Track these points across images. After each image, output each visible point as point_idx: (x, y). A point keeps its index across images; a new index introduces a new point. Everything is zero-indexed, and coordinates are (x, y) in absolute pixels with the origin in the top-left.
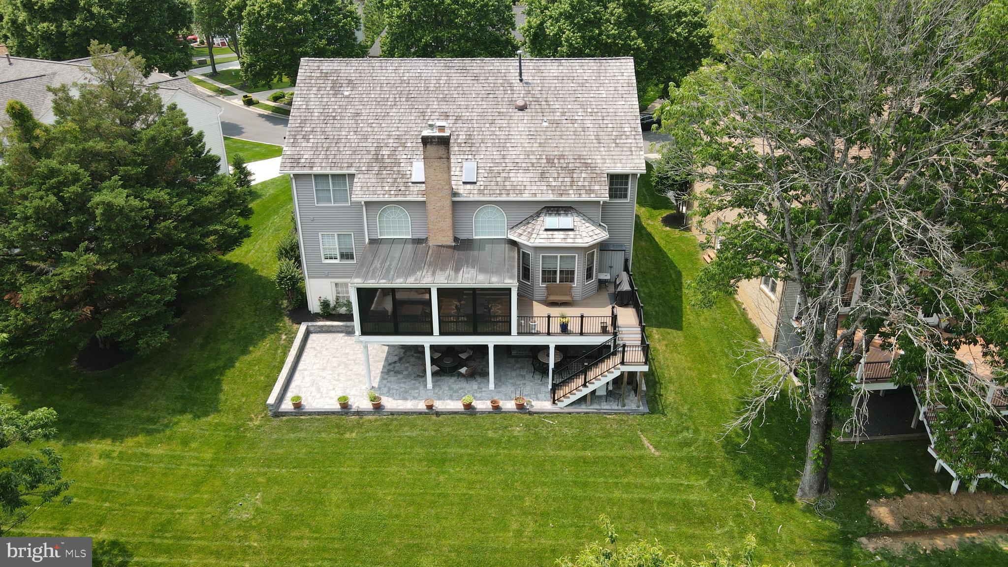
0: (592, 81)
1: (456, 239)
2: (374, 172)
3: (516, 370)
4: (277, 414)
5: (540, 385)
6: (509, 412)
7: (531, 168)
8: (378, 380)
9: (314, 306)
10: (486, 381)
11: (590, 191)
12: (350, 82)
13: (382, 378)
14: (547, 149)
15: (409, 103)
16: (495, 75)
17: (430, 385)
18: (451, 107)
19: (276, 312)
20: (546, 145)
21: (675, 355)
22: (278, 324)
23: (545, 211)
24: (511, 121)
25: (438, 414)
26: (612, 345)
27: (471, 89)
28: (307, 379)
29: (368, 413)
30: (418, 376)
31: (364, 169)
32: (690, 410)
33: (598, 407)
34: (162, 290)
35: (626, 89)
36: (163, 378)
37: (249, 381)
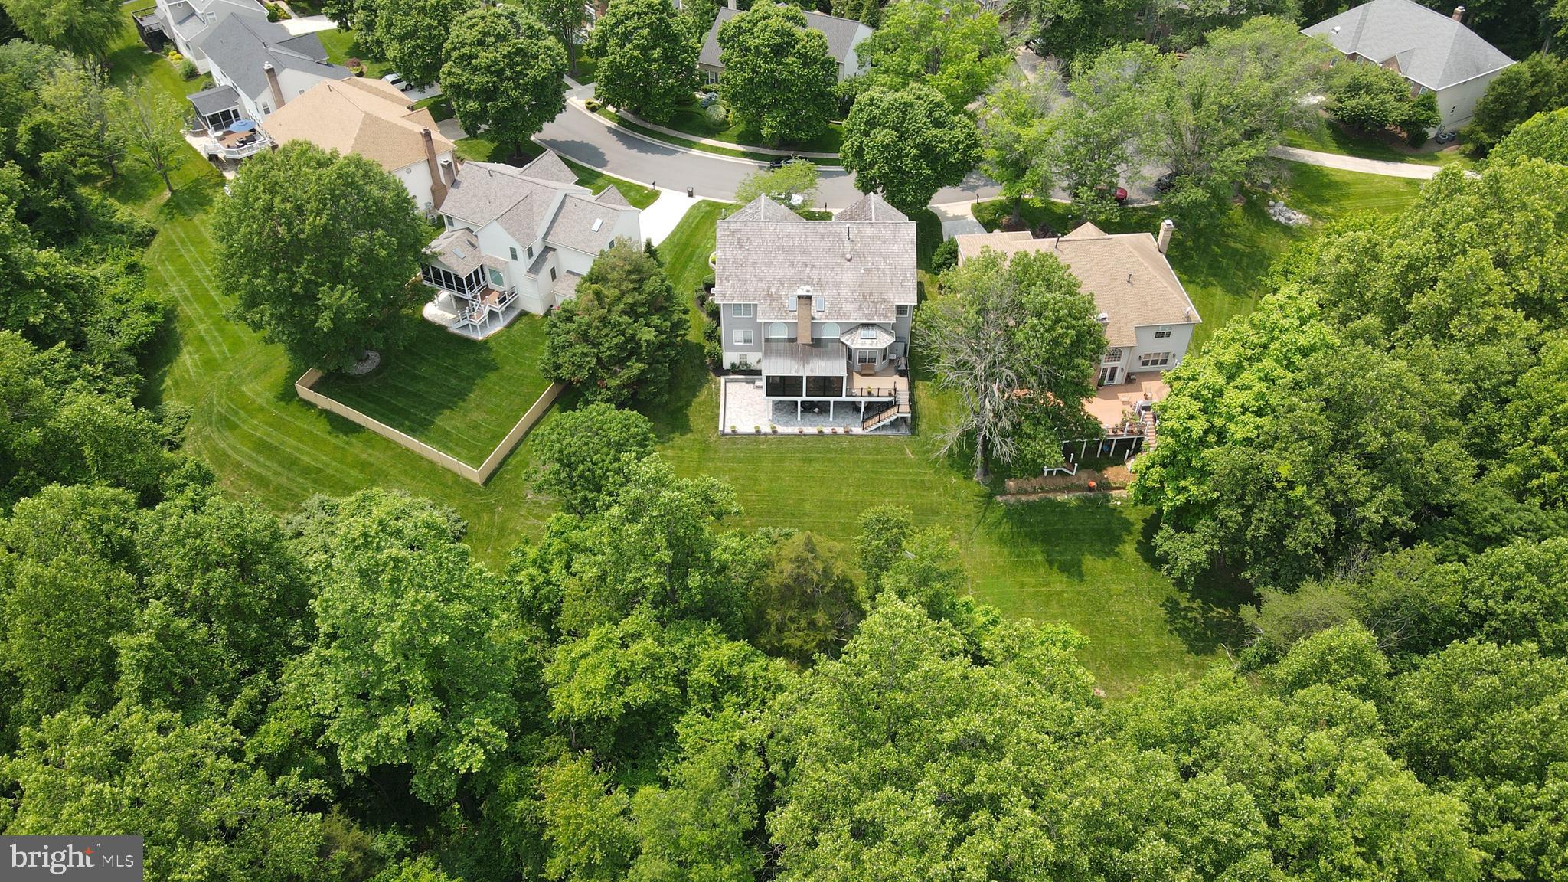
1: (813, 339)
2: (768, 304)
3: (843, 414)
4: (724, 435)
5: (856, 420)
6: (841, 435)
7: (854, 301)
9: (727, 365)
10: (828, 417)
11: (885, 317)
12: (748, 238)
13: (776, 416)
14: (863, 289)
17: (800, 419)
19: (705, 369)
20: (863, 286)
21: (930, 399)
22: (708, 377)
23: (862, 328)
24: (843, 269)
25: (805, 435)
26: (894, 402)
27: (819, 245)
28: (733, 413)
29: (770, 435)
30: (794, 415)
31: (762, 301)
32: (932, 434)
33: (886, 432)
35: (911, 245)
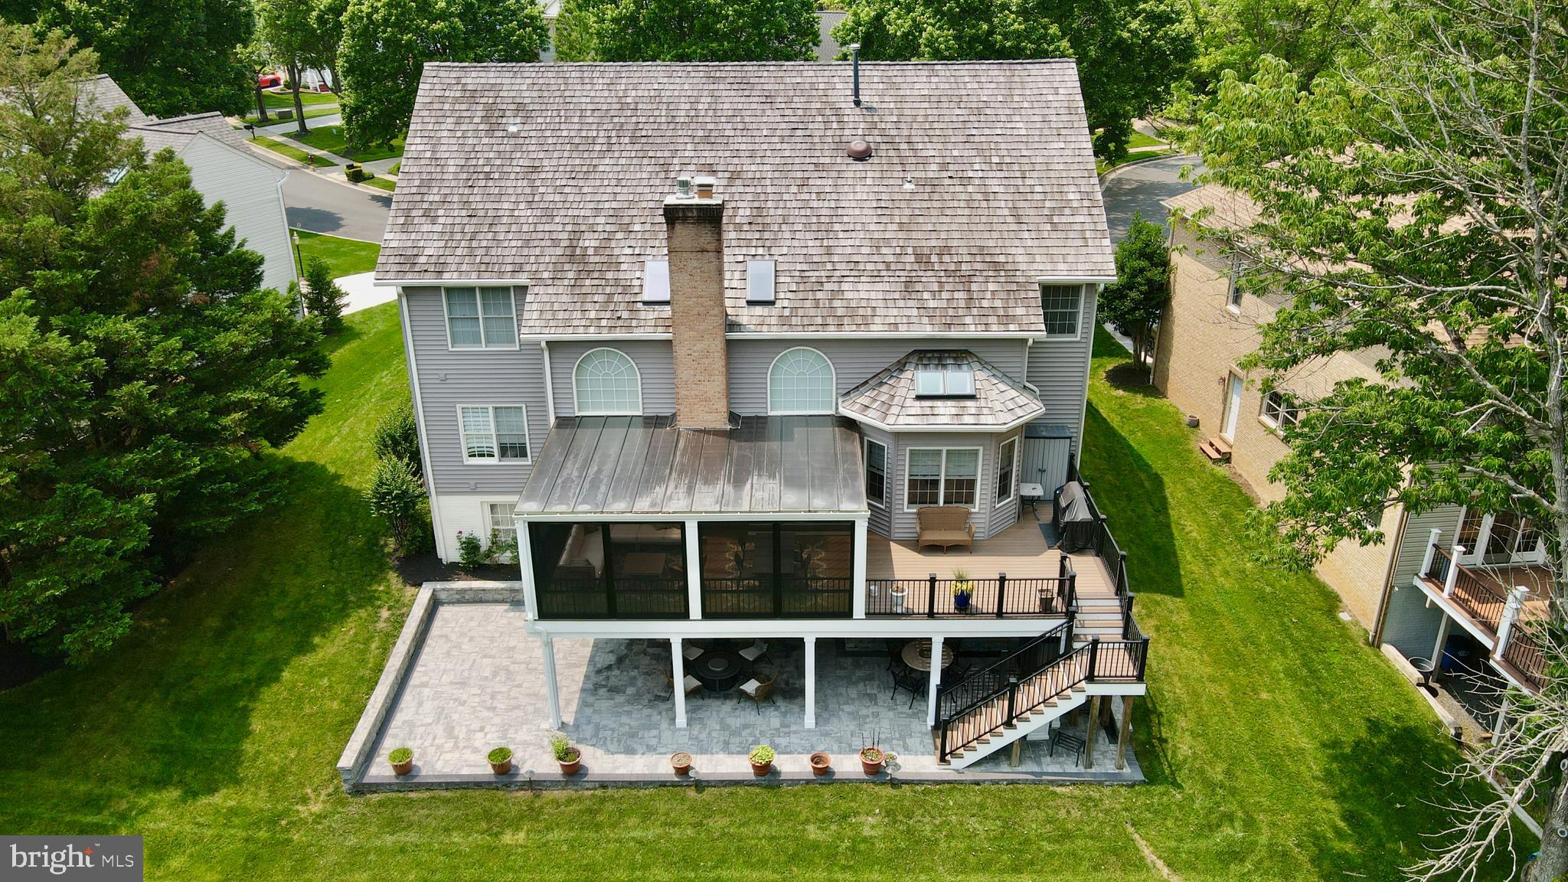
0: (997, 105)
1: (733, 417)
2: (566, 282)
3: (855, 683)
4: (360, 790)
5: (909, 716)
6: (850, 781)
7: (884, 273)
8: (574, 707)
9: (449, 550)
10: (796, 709)
11: (1006, 319)
12: (520, 108)
13: (584, 704)
14: (914, 235)
15: (637, 147)
16: (806, 93)
17: (681, 719)
18: (720, 154)
19: (373, 563)
20: (913, 227)
21: (1177, 648)
22: (374, 587)
23: (914, 359)
24: (840, 182)
25: (700, 785)
26: (1064, 638)
27: (759, 119)
28: (428, 706)
29: (553, 784)
30: (658, 698)
31: (546, 275)
32: (1228, 773)
33: (1036, 769)
34: (119, 528)
35: (1065, 118)
36: (130, 705)
37: (307, 710)
